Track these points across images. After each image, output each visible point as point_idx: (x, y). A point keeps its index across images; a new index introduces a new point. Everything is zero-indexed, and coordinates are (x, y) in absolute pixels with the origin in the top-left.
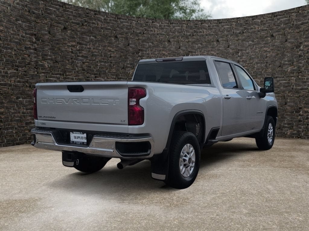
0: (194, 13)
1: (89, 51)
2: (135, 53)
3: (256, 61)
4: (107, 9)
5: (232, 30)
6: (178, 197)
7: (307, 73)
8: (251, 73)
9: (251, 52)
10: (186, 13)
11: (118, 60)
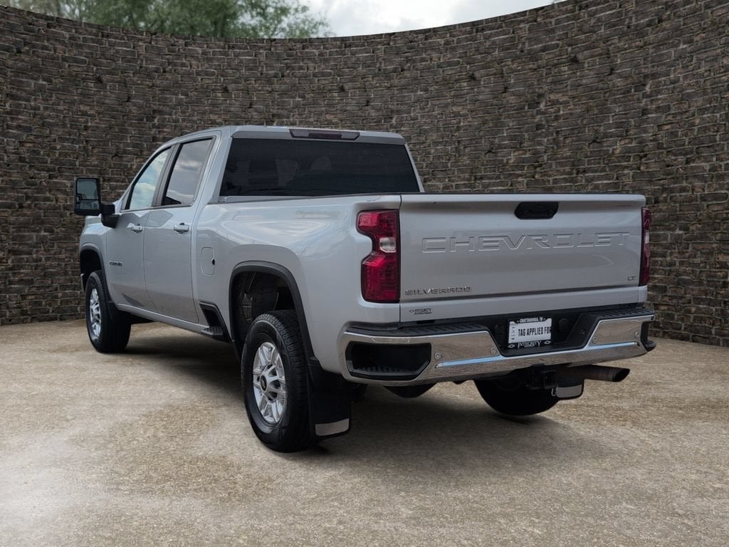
0: (286, 16)
1: (35, 115)
2: (145, 120)
3: (434, 138)
4: (77, 6)
5: (375, 64)
6: (248, 476)
7: (554, 167)
8: (422, 168)
9: (423, 117)
10: (267, 17)
11: (104, 135)
